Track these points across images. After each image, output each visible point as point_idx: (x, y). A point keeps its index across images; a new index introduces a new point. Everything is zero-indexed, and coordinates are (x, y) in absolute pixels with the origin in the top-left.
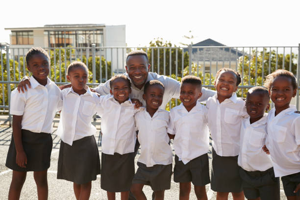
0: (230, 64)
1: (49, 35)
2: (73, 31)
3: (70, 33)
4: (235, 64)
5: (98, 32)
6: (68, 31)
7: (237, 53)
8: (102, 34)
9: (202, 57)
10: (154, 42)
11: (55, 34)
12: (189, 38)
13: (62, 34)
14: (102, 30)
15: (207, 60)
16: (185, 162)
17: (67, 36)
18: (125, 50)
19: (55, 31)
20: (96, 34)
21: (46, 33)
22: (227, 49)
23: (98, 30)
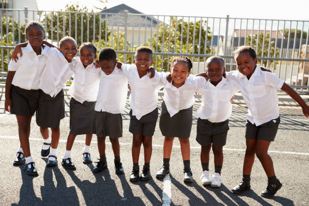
0: (151, 31)
4: (150, 30)
7: (152, 20)
9: (116, 22)
12: (102, 2)
15: (121, 25)
16: (139, 118)
18: (36, 13)
22: (144, 17)
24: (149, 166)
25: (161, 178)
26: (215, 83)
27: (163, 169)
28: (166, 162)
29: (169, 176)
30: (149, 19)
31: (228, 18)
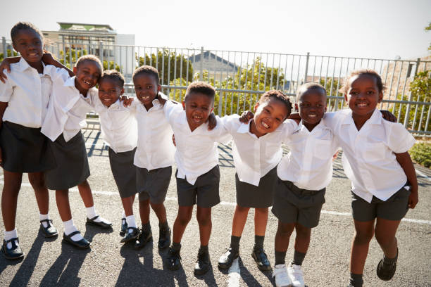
1: (64, 39)
2: (87, 36)
3: (84, 38)
5: (111, 39)
6: (82, 37)
8: (113, 41)
10: (161, 50)
11: (69, 39)
13: (76, 39)
14: (113, 38)
17: (80, 42)
19: (69, 36)
20: (109, 41)
21: (61, 37)
23: (109, 37)
24: (207, 249)
25: (225, 268)
26: (310, 127)
27: (229, 253)
28: (235, 241)
29: (237, 264)
30: (231, 65)
31: (308, 56)
